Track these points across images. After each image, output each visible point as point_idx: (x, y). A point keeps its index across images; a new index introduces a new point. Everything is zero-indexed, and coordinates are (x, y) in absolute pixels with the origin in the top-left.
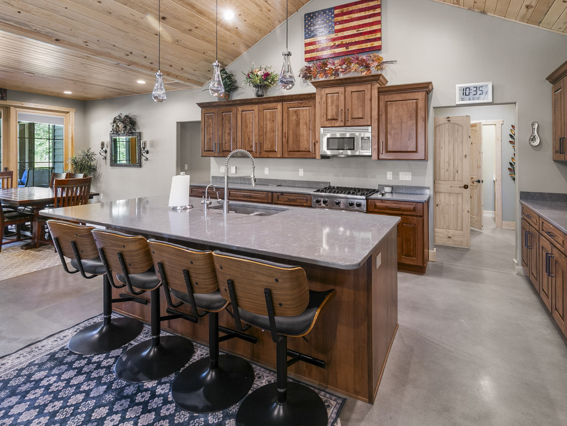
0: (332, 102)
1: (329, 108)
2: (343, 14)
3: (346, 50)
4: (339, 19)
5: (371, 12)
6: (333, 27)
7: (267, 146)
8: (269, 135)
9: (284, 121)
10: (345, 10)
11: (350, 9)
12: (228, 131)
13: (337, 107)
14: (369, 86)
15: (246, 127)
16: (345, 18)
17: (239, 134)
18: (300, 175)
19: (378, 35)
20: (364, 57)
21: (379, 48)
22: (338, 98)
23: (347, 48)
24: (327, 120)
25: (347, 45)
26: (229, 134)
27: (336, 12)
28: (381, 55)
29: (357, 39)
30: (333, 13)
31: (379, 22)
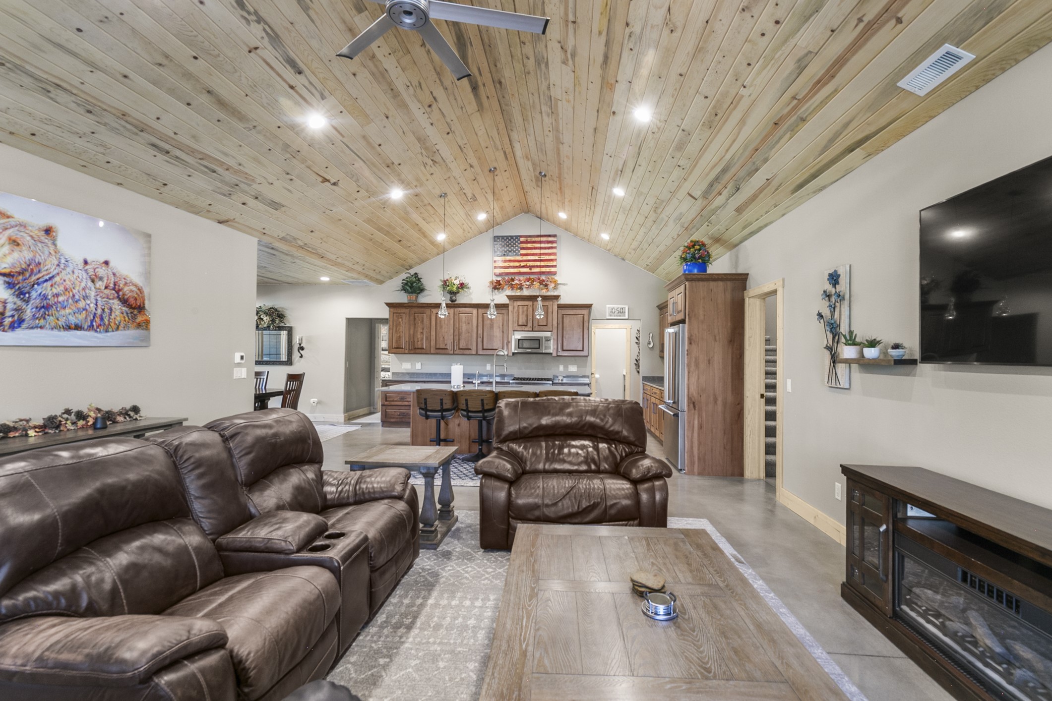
0: (523, 312)
1: (521, 317)
2: (527, 242)
3: (530, 271)
4: (524, 245)
5: (550, 245)
6: (519, 251)
7: (463, 344)
8: (464, 336)
9: (479, 324)
10: (529, 239)
11: (534, 239)
12: (420, 330)
13: (527, 316)
14: (551, 303)
15: (441, 327)
16: (529, 245)
17: (433, 333)
18: (487, 369)
19: (554, 263)
20: (543, 277)
21: (555, 273)
22: (527, 310)
23: (530, 269)
24: (519, 325)
25: (531, 267)
26: (422, 333)
27: (522, 239)
28: (556, 278)
29: (538, 264)
30: (519, 240)
31: (554, 254)
